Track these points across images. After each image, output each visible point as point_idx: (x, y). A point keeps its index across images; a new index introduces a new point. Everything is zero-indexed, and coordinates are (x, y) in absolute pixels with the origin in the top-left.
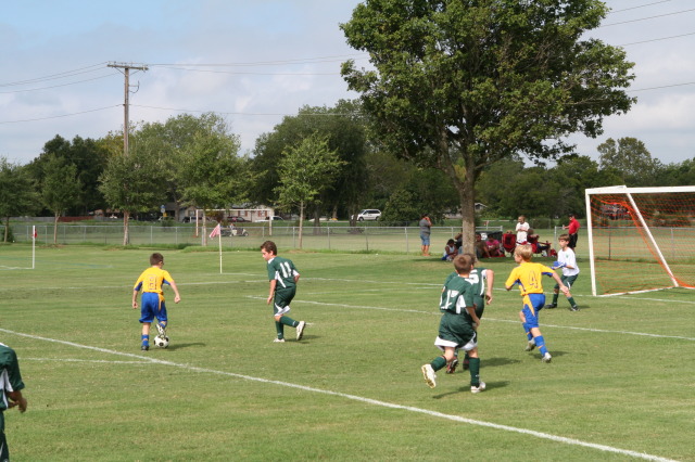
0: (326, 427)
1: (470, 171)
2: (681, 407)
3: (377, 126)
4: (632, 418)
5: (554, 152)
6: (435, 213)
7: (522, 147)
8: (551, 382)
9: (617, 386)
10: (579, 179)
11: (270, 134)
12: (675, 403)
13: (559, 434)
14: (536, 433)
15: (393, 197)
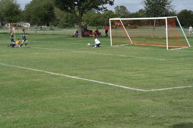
0: (39, 80)
1: (80, 14)
2: (131, 74)
3: (56, 2)
4: (118, 77)
5: (102, 9)
6: (72, 25)
7: (93, 8)
8: (98, 68)
9: (115, 69)
10: (110, 16)
11: (29, 4)
12: (129, 73)
13: (99, 81)
14: (93, 81)
15: (61, 20)
